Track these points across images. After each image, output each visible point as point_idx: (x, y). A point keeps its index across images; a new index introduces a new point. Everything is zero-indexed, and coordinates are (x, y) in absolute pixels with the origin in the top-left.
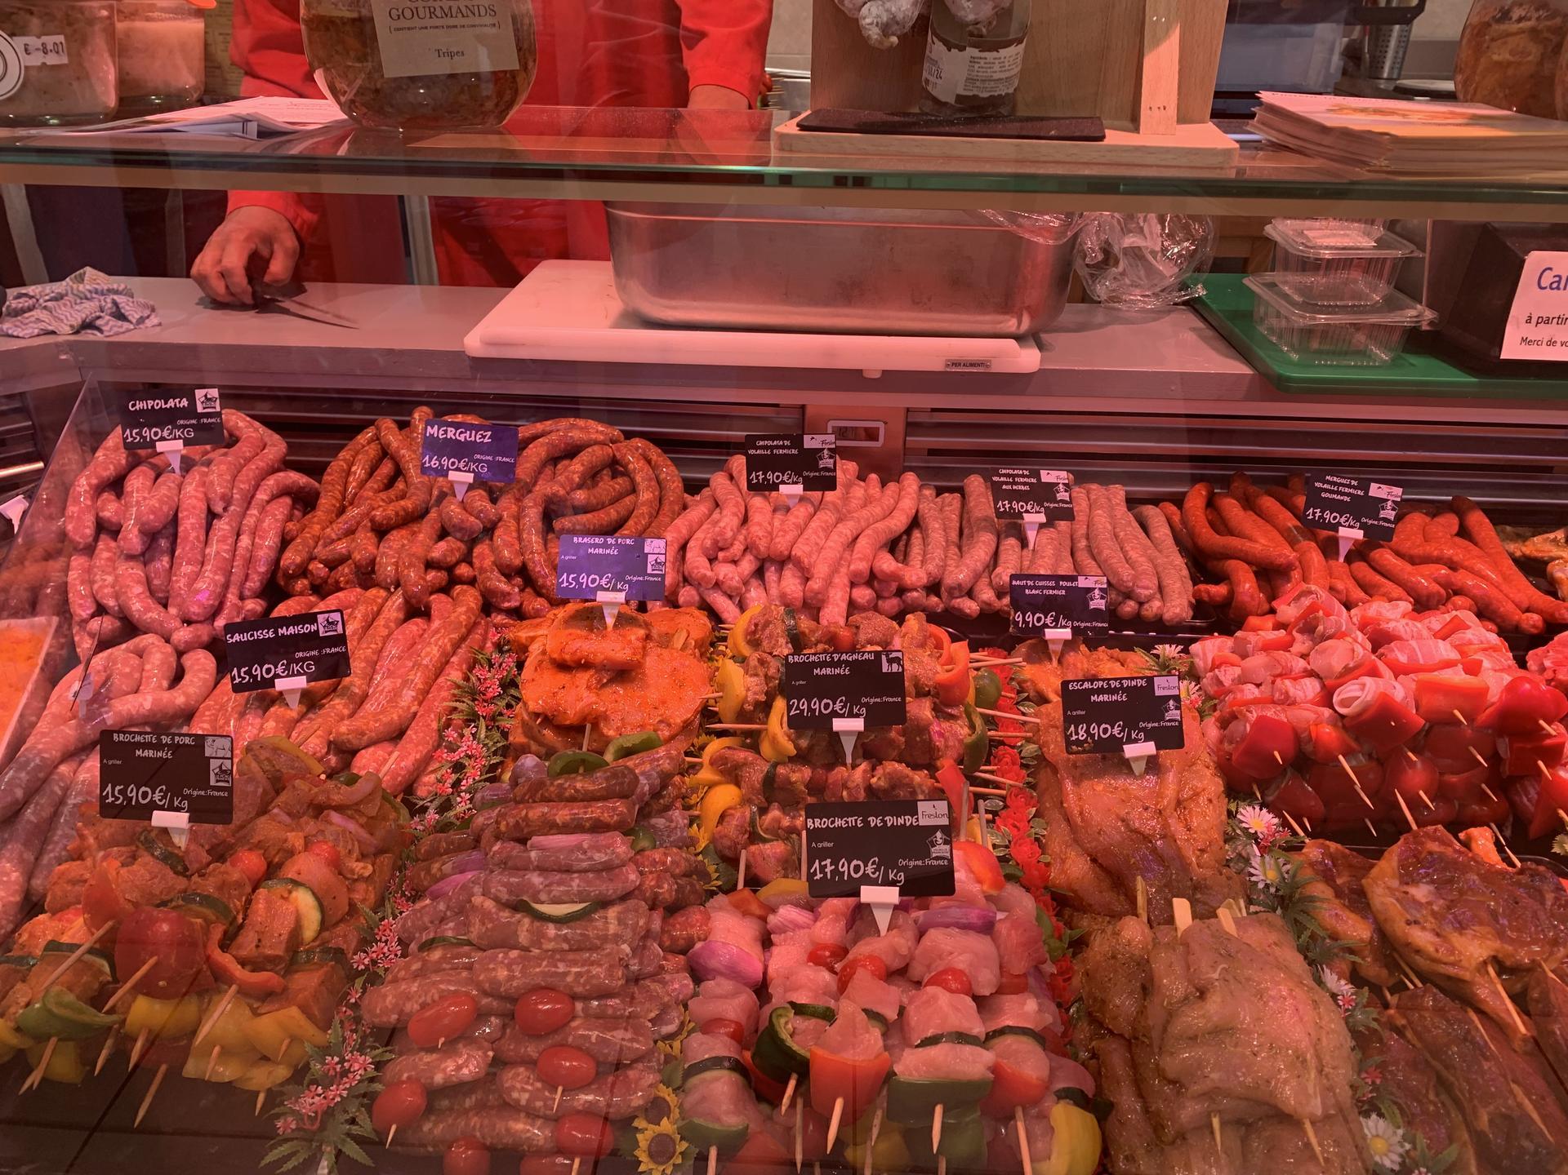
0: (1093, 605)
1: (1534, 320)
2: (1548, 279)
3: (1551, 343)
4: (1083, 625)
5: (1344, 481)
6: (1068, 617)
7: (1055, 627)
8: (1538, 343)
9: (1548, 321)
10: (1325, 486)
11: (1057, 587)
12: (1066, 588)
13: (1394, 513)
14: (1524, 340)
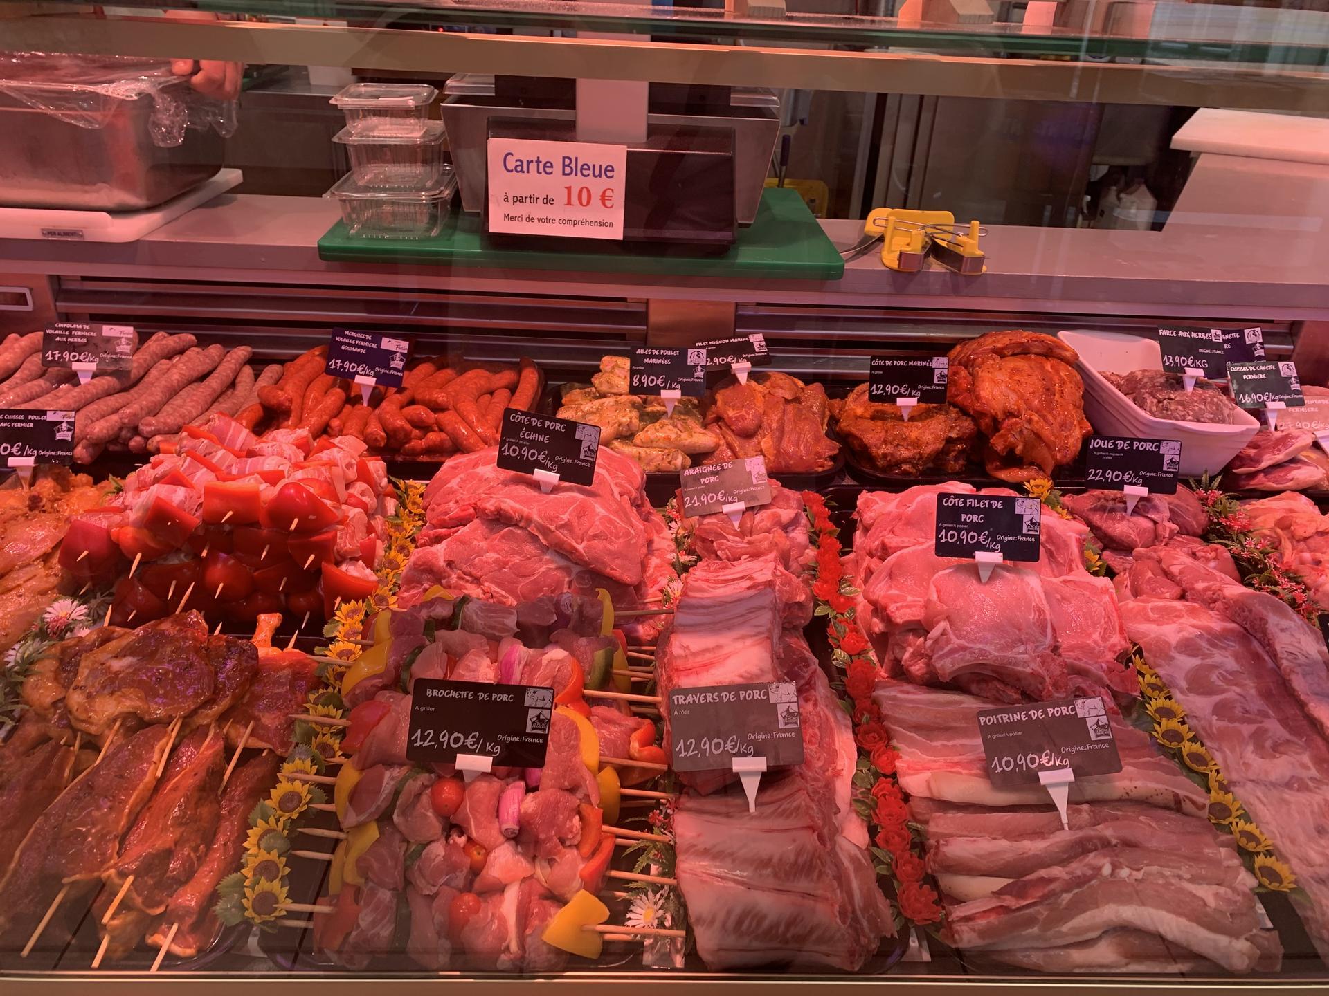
0: (59, 436)
1: (510, 199)
2: (511, 164)
3: (530, 219)
4: (48, 454)
5: (360, 336)
6: (33, 447)
7: (21, 455)
8: (518, 219)
9: (522, 200)
10: (345, 340)
11: (26, 421)
12: (34, 421)
13: (402, 363)
14: (506, 216)
